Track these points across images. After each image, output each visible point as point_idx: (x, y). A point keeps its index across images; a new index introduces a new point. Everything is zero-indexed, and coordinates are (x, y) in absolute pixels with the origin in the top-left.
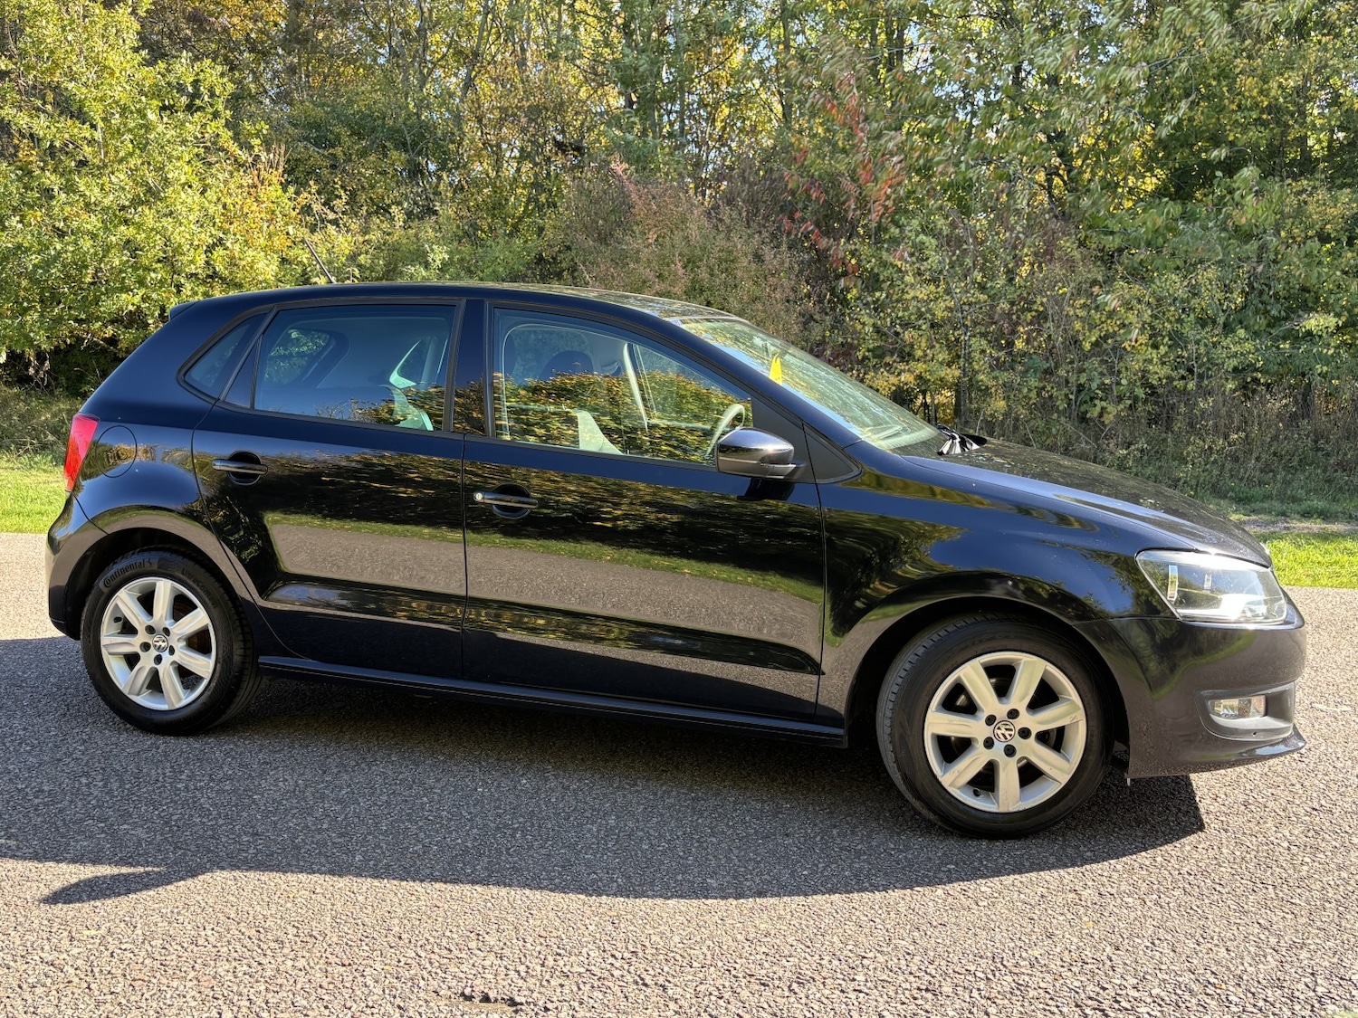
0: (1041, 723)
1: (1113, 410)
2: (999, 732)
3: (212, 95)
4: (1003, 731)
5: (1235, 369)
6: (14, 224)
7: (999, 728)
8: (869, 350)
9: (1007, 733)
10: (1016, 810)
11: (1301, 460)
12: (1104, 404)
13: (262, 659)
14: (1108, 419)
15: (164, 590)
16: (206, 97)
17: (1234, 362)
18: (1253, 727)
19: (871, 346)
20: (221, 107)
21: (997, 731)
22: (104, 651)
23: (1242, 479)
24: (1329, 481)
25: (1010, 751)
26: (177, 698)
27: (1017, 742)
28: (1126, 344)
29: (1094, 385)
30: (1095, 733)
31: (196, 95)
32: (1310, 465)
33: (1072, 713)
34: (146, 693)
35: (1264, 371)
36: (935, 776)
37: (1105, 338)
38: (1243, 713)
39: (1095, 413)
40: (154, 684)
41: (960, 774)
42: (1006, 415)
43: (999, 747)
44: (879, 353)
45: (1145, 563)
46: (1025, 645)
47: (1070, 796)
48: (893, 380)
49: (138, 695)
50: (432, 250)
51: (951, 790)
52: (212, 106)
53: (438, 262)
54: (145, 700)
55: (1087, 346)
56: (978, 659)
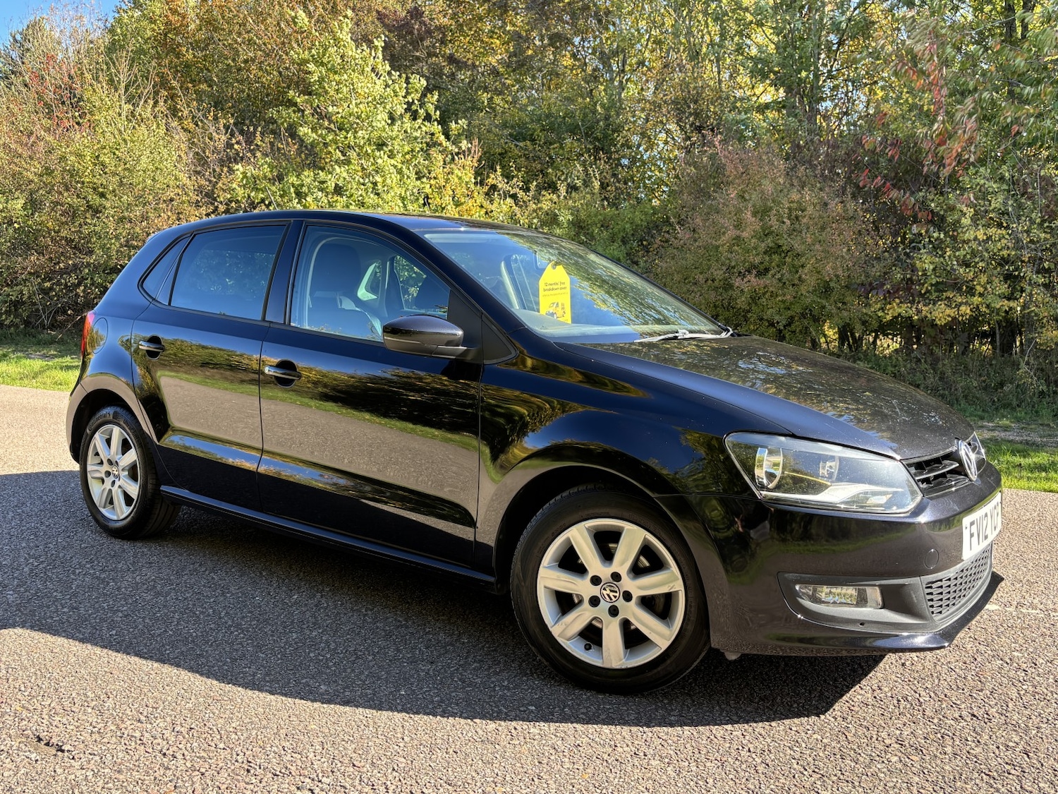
0: (641, 588)
2: (605, 592)
4: (608, 592)
7: (605, 589)
9: (611, 594)
10: (618, 667)
13: (163, 488)
21: (602, 591)
25: (614, 611)
27: (621, 603)
30: (693, 604)
33: (671, 582)
36: (546, 626)
41: (567, 626)
43: (604, 605)
46: (626, 514)
47: (669, 662)
51: (561, 640)
56: (583, 523)
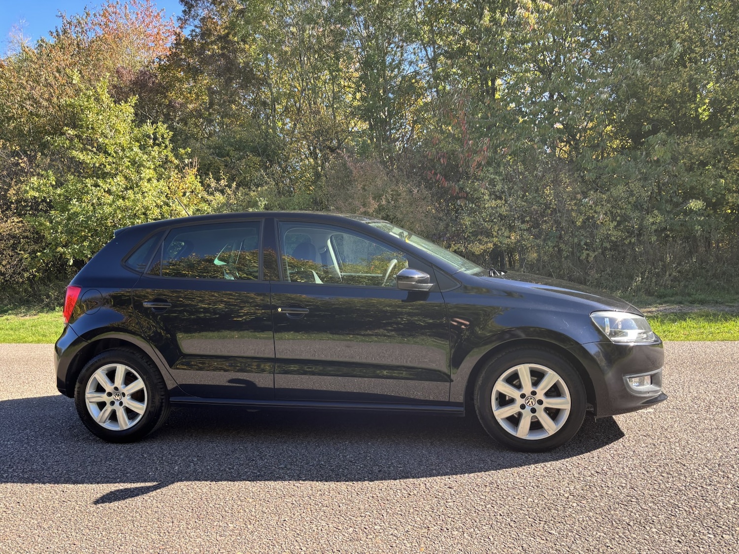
1: (592, 255)
3: (163, 138)
5: (656, 231)
6: (74, 203)
8: (470, 233)
11: (693, 274)
12: (588, 252)
14: (591, 259)
15: (121, 370)
16: (160, 139)
17: (654, 227)
18: (647, 390)
19: (471, 231)
20: (167, 143)
22: (87, 401)
23: (662, 286)
24: (708, 284)
26: (124, 423)
28: (598, 222)
29: (582, 243)
31: (155, 139)
32: (698, 277)
34: (108, 422)
35: (671, 230)
37: (588, 219)
38: (641, 383)
39: (583, 257)
40: (113, 417)
42: (538, 260)
44: (475, 234)
45: (594, 317)
48: (482, 247)
49: (104, 423)
50: (260, 200)
52: (163, 143)
53: (263, 206)
54: (108, 426)
55: (578, 224)
